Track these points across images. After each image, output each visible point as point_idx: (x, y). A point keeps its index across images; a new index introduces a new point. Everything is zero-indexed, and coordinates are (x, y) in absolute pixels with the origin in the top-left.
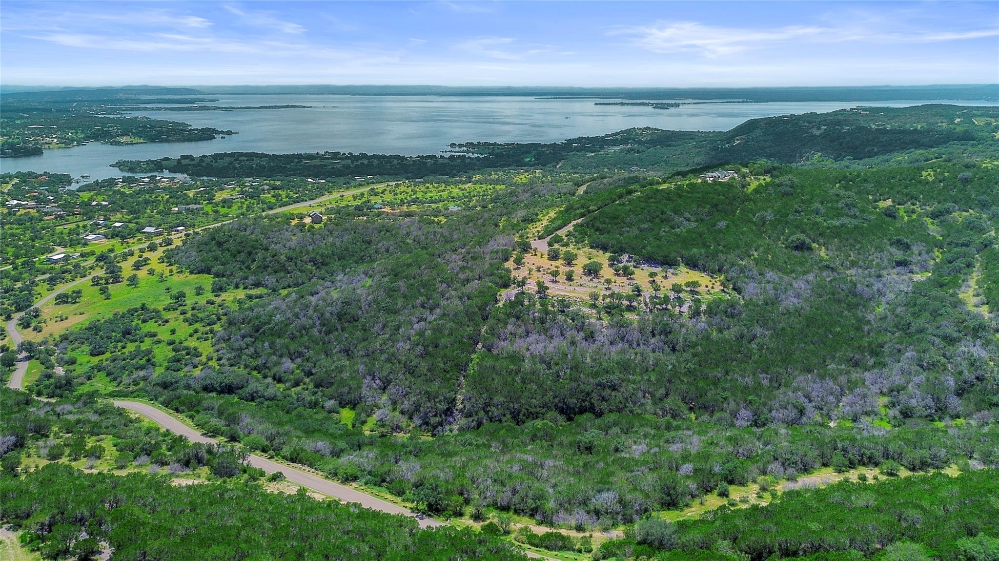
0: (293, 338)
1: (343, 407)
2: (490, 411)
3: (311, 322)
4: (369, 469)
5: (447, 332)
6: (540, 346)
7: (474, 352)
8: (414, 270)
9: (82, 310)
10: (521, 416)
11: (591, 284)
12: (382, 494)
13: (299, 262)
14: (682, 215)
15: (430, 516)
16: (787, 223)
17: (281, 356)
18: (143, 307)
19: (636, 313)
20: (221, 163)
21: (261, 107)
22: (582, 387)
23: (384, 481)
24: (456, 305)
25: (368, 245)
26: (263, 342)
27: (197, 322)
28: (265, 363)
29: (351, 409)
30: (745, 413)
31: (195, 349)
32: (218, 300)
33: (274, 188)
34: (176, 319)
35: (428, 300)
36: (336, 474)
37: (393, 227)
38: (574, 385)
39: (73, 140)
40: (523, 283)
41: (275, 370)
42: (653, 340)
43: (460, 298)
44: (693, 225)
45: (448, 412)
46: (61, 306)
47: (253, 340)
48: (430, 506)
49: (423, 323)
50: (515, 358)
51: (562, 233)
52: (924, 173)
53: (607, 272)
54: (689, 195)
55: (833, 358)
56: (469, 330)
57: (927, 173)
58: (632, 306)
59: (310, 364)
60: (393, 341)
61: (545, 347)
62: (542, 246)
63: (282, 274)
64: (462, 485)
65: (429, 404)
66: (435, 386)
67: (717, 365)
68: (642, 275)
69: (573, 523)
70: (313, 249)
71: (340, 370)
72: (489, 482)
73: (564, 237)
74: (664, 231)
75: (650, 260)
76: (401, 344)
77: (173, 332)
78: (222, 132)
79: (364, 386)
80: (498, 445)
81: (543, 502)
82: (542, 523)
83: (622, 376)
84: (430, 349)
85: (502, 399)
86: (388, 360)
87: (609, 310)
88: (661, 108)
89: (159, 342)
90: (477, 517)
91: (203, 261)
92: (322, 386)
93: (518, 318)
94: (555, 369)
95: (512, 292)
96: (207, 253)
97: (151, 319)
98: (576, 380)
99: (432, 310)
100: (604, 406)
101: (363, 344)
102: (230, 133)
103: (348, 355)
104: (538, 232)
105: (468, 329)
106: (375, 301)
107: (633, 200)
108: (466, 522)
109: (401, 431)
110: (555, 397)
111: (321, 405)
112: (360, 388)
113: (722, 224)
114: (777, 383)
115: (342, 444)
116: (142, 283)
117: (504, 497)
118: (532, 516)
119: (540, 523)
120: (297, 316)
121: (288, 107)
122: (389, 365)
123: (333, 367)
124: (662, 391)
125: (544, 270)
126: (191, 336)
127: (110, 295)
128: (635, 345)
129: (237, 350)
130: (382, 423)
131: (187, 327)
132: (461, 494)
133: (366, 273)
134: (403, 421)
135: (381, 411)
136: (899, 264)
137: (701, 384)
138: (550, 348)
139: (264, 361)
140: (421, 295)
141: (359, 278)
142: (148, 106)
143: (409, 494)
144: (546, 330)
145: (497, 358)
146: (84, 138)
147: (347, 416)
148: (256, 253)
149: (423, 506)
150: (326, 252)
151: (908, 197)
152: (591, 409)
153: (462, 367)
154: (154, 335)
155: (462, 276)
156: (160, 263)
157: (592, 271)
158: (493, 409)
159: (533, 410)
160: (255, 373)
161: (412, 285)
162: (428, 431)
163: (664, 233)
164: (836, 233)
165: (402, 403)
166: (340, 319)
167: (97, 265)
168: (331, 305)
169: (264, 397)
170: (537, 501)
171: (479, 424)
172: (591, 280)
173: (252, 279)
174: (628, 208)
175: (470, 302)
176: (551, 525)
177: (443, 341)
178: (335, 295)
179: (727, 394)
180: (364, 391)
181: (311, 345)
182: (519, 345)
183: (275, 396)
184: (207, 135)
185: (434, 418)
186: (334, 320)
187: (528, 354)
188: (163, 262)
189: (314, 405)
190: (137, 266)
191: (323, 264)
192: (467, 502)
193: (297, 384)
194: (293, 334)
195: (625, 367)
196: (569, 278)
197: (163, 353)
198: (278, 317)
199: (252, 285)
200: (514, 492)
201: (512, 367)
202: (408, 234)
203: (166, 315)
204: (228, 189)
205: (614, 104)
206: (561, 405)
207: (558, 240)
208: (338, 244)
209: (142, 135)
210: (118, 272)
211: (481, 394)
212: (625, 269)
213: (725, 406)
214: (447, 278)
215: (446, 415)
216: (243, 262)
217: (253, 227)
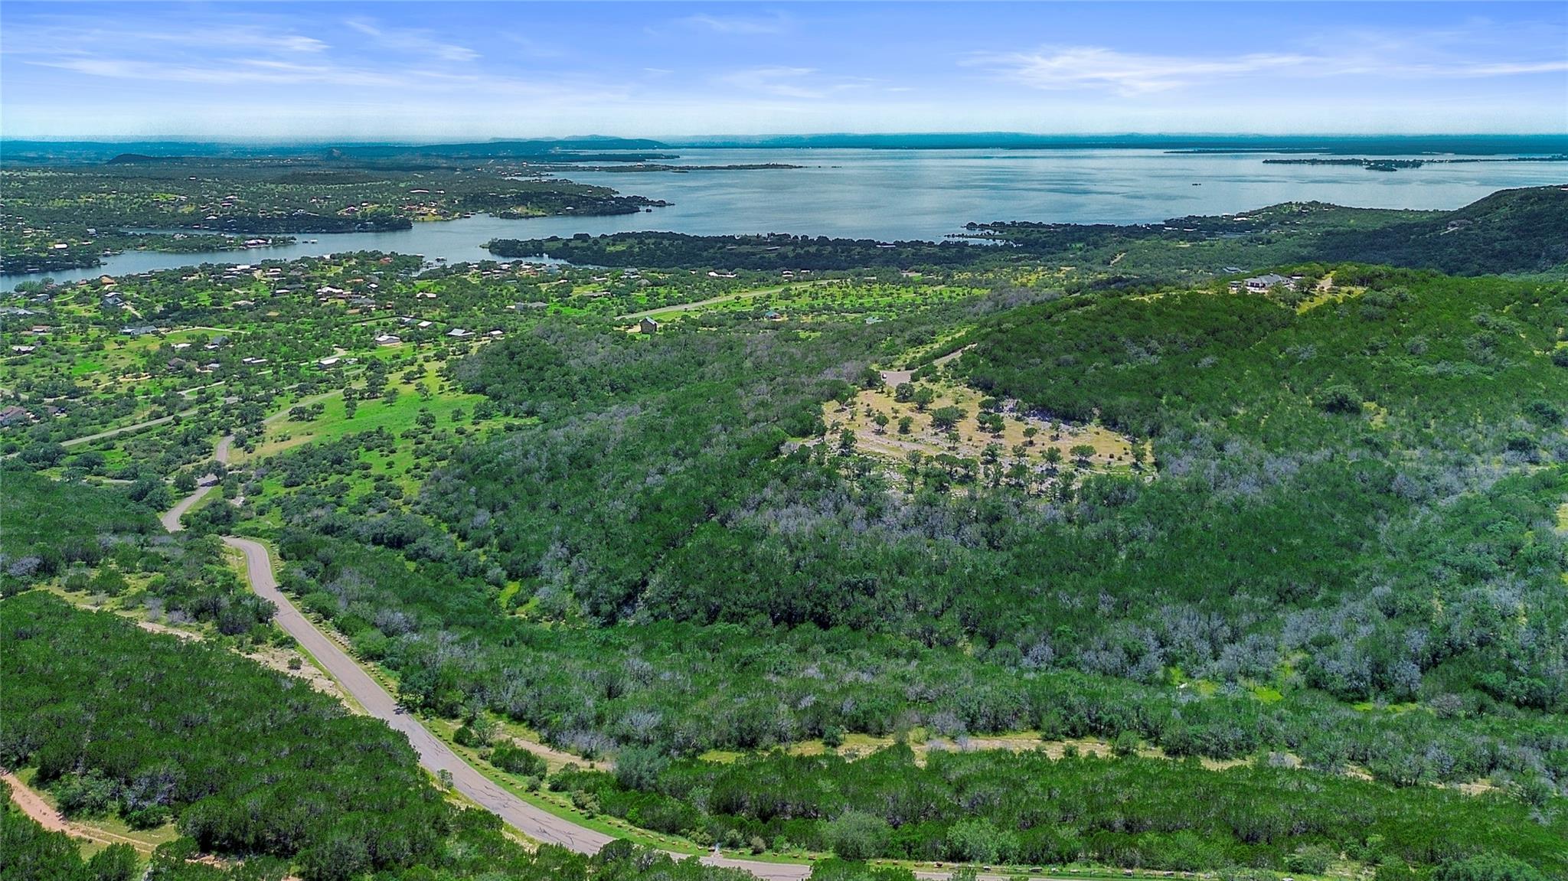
0: (508, 484)
1: (511, 580)
5: (681, 491)
6: (795, 523)
8: (696, 403)
9: (310, 431)
11: (931, 439)
13: (595, 385)
14: (1144, 343)
15: (413, 711)
17: (482, 506)
18: (379, 432)
21: (729, 168)
22: (821, 585)
27: (427, 455)
28: (460, 514)
29: (519, 583)
30: (1042, 649)
31: (400, 488)
32: (471, 429)
33: (656, 284)
34: (406, 449)
35: (686, 445)
38: (811, 580)
41: (466, 522)
42: (967, 529)
44: (1155, 360)
45: (631, 600)
46: (295, 423)
49: (659, 477)
51: (940, 364)
53: (968, 423)
58: (971, 477)
61: (801, 525)
62: (899, 380)
63: (565, 400)
68: (1019, 432)
70: (618, 369)
73: (940, 368)
74: (1095, 367)
75: (1045, 411)
77: (391, 465)
78: (652, 203)
79: (547, 554)
84: (647, 512)
88: (1382, 169)
89: (367, 477)
94: (797, 555)
96: (492, 367)
97: (379, 447)
99: (681, 461)
102: (662, 204)
106: (626, 441)
108: (452, 726)
113: (1208, 361)
116: (399, 402)
118: (540, 730)
119: (544, 742)
120: (526, 455)
121: (767, 166)
124: (938, 604)
126: (407, 472)
127: (354, 413)
129: (441, 494)
130: (544, 606)
131: (411, 462)
134: (572, 606)
135: (550, 589)
136: (1514, 446)
138: (807, 527)
139: (460, 511)
142: (581, 165)
147: (509, 591)
148: (548, 370)
150: (633, 374)
152: (821, 618)
153: (671, 541)
154: (367, 468)
156: (437, 376)
157: (944, 422)
159: (737, 610)
160: (441, 525)
163: (1092, 371)
164: (1423, 386)
165: (580, 582)
166: (571, 464)
169: (429, 556)
173: (529, 403)
175: (735, 452)
176: (556, 744)
177: (669, 503)
179: (1030, 618)
180: (544, 561)
181: (522, 495)
183: (443, 557)
184: (630, 206)
185: (605, 606)
186: (565, 464)
188: (441, 376)
189: (479, 573)
190: (409, 379)
191: (625, 390)
194: (510, 479)
196: (905, 429)
197: (360, 488)
199: (525, 412)
201: (738, 546)
203: (397, 443)
204: (595, 282)
205: (1299, 162)
207: (929, 372)
209: (543, 205)
210: (382, 385)
212: (1000, 421)
213: (1017, 635)
216: (528, 382)
217: (559, 333)
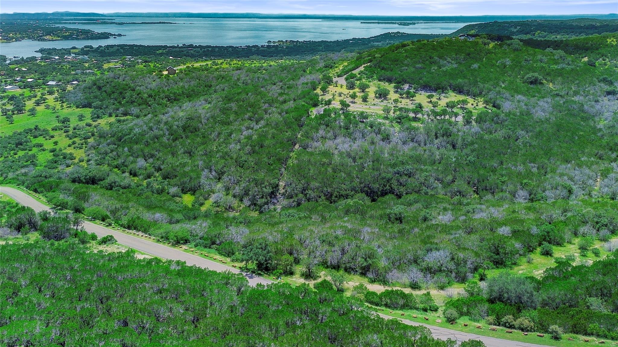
0: (147, 144)
1: (185, 193)
2: (308, 194)
3: (161, 132)
4: (200, 235)
5: (270, 136)
6: (346, 146)
7: (292, 151)
8: (243, 96)
10: (333, 198)
11: (382, 104)
12: (211, 255)
13: (157, 98)
14: (446, 59)
15: (260, 275)
16: (521, 67)
17: (137, 157)
18: (36, 128)
19: (421, 122)
20: (111, 50)
21: (142, 23)
22: (384, 175)
23: (214, 243)
24: (276, 117)
25: (209, 88)
26: (124, 147)
27: (76, 137)
28: (124, 162)
29: (191, 195)
30: (522, 193)
31: (71, 154)
32: (94, 124)
33: (146, 62)
34: (60, 135)
35: (255, 115)
36: (167, 239)
37: (227, 75)
38: (376, 173)
39: (13, 38)
40: (329, 103)
41: (131, 167)
42: (436, 141)
43: (280, 114)
44: (455, 66)
45: (273, 195)
47: (116, 146)
48: (260, 266)
49: (250, 131)
50: (326, 154)
51: (356, 72)
52: (609, 41)
53: (393, 96)
54: (449, 47)
55: (583, 153)
56: (289, 134)
57: (611, 40)
58: (417, 118)
59: (159, 162)
60: (226, 144)
61: (350, 146)
62: (342, 81)
63: (144, 106)
64: (292, 245)
65: (256, 189)
66: (261, 175)
67: (492, 157)
68: (422, 98)
69: (407, 282)
70: (168, 90)
71: (184, 165)
72: (318, 242)
73: (357, 75)
74: (434, 69)
75: (426, 87)
76: (233, 145)
77: (56, 143)
78: (114, 35)
79: (203, 177)
80: (318, 217)
81: (374, 260)
82: (375, 281)
83: (415, 166)
84: (257, 148)
85: (317, 184)
86: (223, 157)
87: (400, 120)
88: (404, 25)
89: (44, 150)
90: (308, 275)
91: (86, 99)
92: (168, 178)
93: (327, 126)
94: (359, 161)
95: (321, 109)
96: (90, 94)
97: (41, 135)
98: (378, 169)
99: (257, 122)
100: (402, 189)
101: (202, 147)
102: (120, 35)
103: (190, 155)
104: (337, 73)
105: (287, 134)
106: (212, 117)
107: (408, 49)
108: (297, 281)
109: (233, 210)
110: (361, 183)
111: (166, 192)
112: (199, 178)
113: (475, 66)
114: (543, 170)
115: (179, 216)
116: (39, 114)
117: (333, 257)
118: (363, 274)
119: (373, 281)
120: (151, 129)
121: (160, 23)
122: (223, 161)
123: (178, 163)
124: (450, 178)
125: (345, 95)
126: (69, 146)
127: (13, 121)
128: (422, 144)
129: (103, 153)
130: (217, 204)
131: (68, 141)
132: (291, 254)
133: (206, 100)
134: (235, 203)
135: (216, 194)
136: (609, 93)
137: (482, 172)
138: (355, 146)
139: (123, 161)
140: (249, 112)
141: (200, 103)
142: (68, 22)
143: (238, 255)
144: (350, 135)
145: (312, 154)
146: (20, 37)
147: (188, 199)
148: (126, 93)
149: (252, 265)
150: (178, 92)
151: (600, 55)
152: (392, 191)
153: (283, 161)
154: (41, 146)
155: (281, 99)
156: (55, 101)
157: (382, 95)
158: (310, 192)
159: (344, 193)
160: (116, 170)
161: (241, 105)
162: (256, 210)
163: (434, 71)
164: (560, 73)
165: (234, 189)
166: (184, 131)
167: (8, 103)
168: (178, 121)
169: (120, 186)
170: (368, 259)
171: (299, 204)
172: (382, 101)
173: (122, 109)
174: (405, 55)
175: (288, 115)
176: (384, 282)
177: (267, 143)
178: (181, 114)
179: (504, 179)
180: (203, 180)
181: (161, 149)
182: (329, 144)
183: (130, 185)
184: (105, 36)
185: (261, 200)
186: (180, 131)
187: (336, 152)
188: (58, 101)
189: (160, 192)
190: (38, 104)
191: (175, 100)
192: (297, 261)
193: (149, 177)
194: (147, 142)
195: (418, 160)
196: (365, 99)
197: (43, 158)
198: (137, 130)
199: (122, 114)
200: (343, 252)
201: (324, 160)
202: (238, 79)
203: (52, 133)
204: (113, 62)
205: (373, 23)
206: (366, 189)
207: (353, 76)
208: (186, 87)
210: (22, 107)
211: (299, 180)
212: (408, 93)
213: (504, 188)
214: (268, 100)
215: (271, 197)
216: (116, 99)
217: (124, 76)
